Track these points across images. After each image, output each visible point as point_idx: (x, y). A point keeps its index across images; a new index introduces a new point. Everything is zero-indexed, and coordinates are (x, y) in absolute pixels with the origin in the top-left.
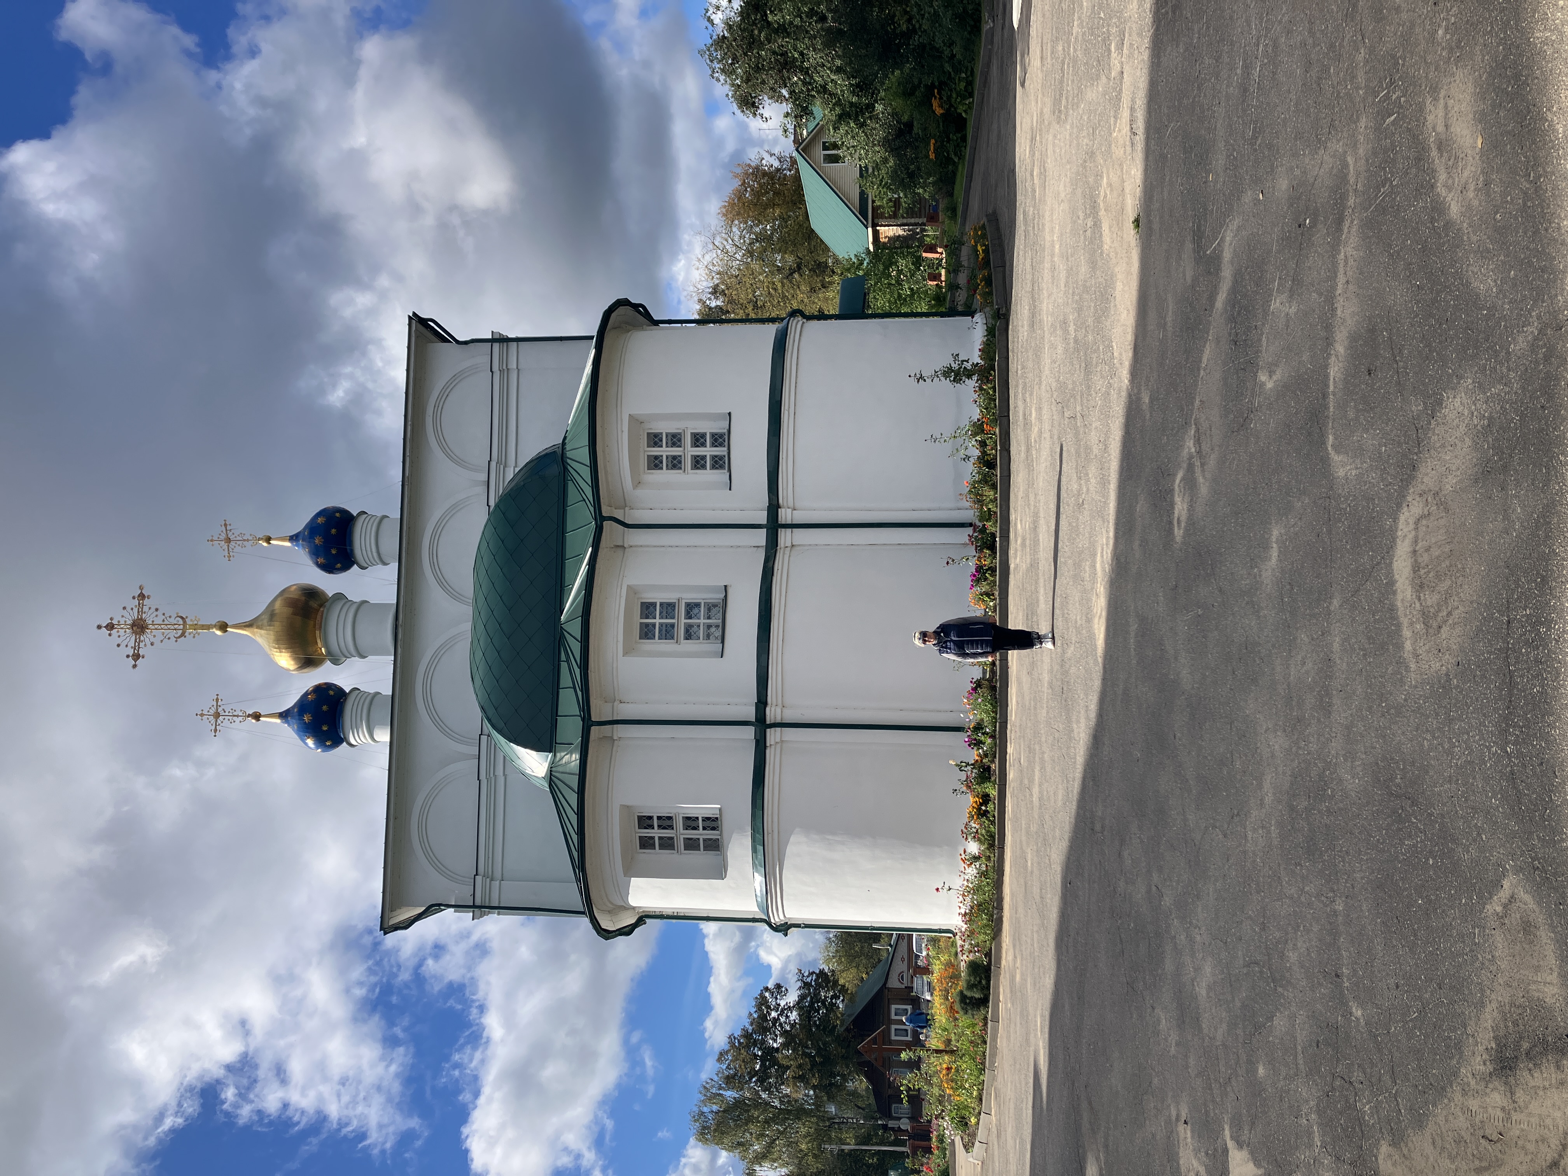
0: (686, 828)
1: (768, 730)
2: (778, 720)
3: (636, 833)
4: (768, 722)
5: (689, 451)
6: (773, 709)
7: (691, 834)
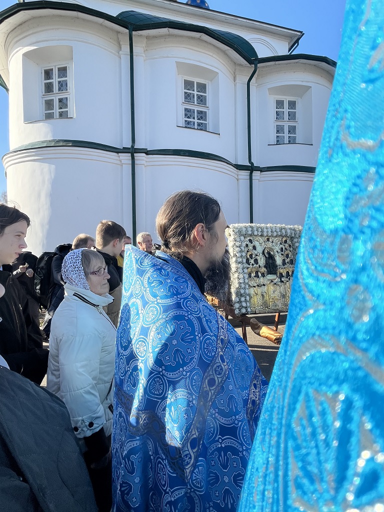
0: (60, 100)
1: (130, 154)
2: (136, 162)
3: (55, 66)
4: (135, 155)
5: (286, 125)
6: (144, 158)
7: (56, 104)
